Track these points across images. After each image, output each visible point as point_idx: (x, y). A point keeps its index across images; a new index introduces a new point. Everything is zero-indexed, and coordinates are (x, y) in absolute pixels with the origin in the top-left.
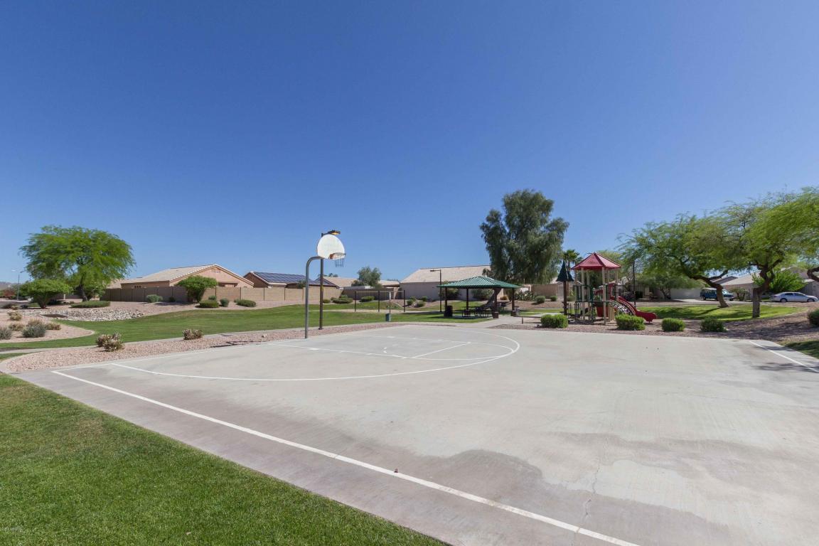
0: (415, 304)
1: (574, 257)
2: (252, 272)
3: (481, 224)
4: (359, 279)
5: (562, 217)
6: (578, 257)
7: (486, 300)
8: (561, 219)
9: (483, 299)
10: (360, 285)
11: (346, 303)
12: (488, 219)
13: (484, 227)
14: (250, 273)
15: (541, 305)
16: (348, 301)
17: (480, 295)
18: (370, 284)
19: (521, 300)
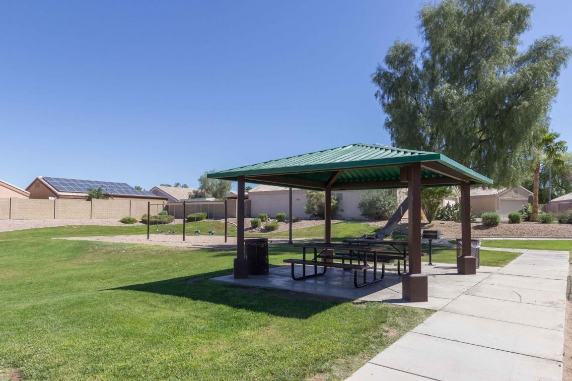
0: (262, 226)
1: (549, 140)
2: (40, 177)
3: (374, 71)
4: (201, 188)
5: (556, 35)
6: (556, 141)
7: (385, 219)
8: (554, 40)
9: (379, 218)
10: (200, 197)
11: (160, 223)
12: (389, 61)
13: (381, 78)
14: (37, 179)
15: (492, 230)
16: (166, 219)
17: (374, 211)
18: (215, 196)
19: (448, 219)
